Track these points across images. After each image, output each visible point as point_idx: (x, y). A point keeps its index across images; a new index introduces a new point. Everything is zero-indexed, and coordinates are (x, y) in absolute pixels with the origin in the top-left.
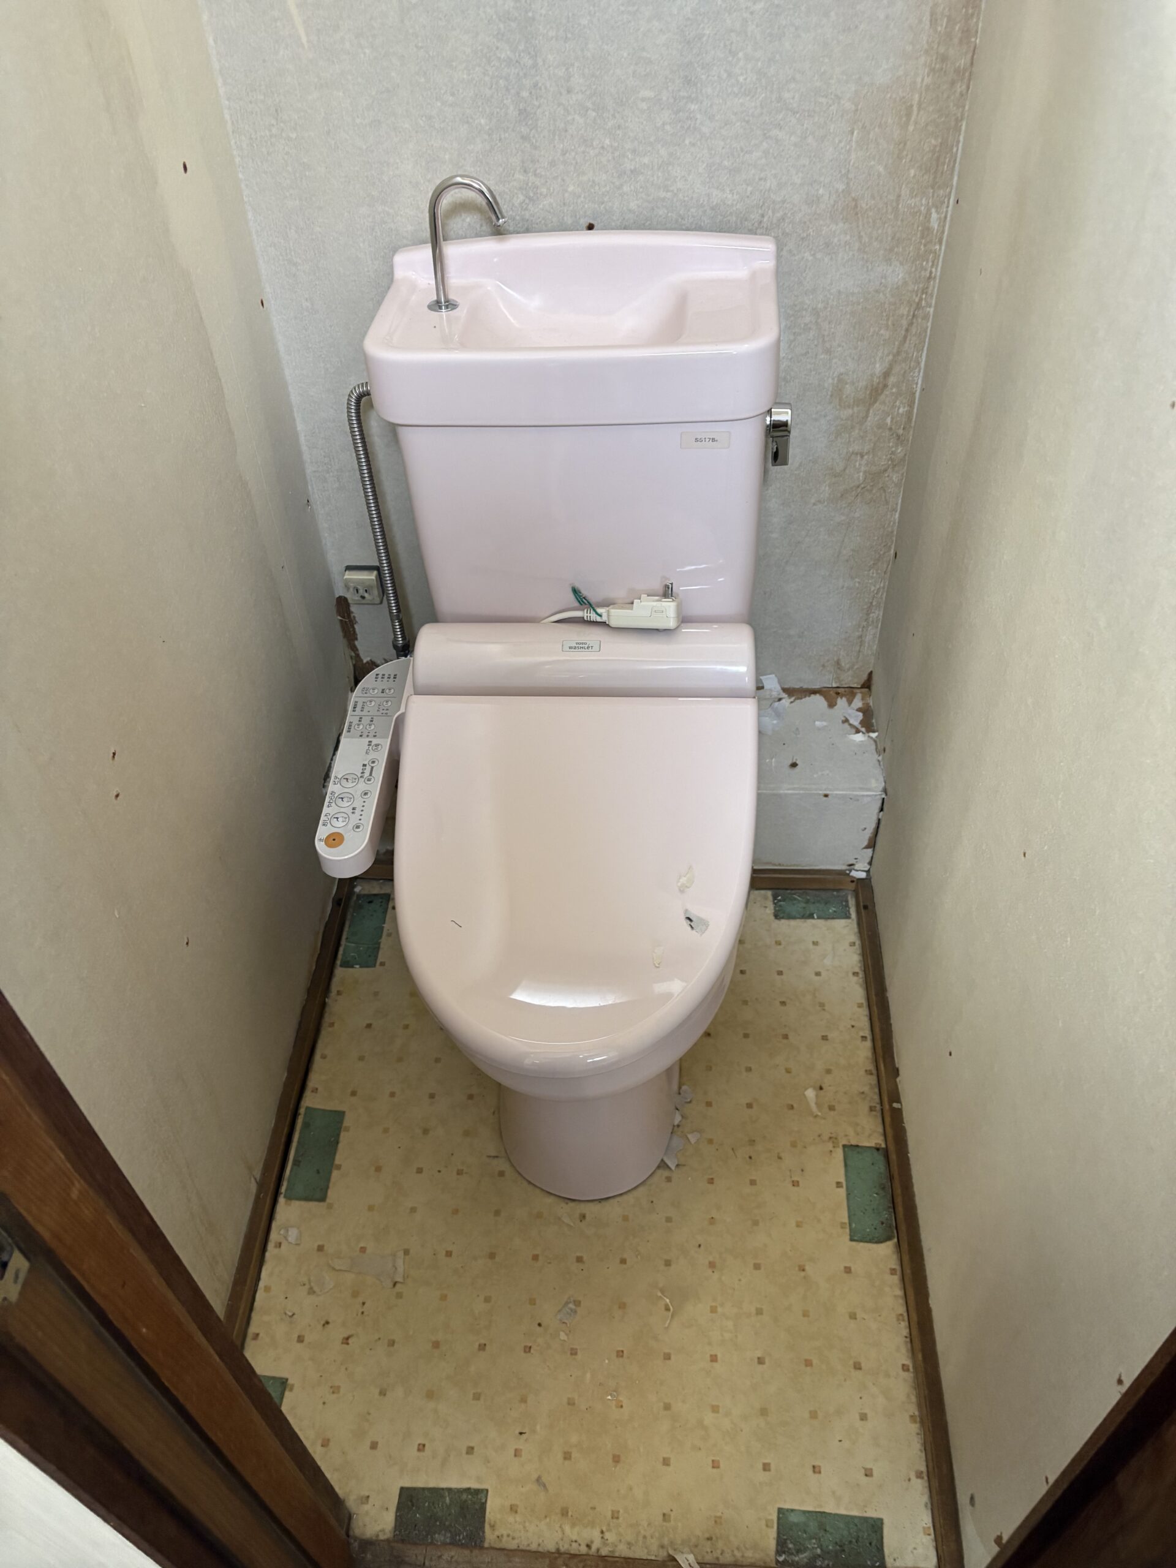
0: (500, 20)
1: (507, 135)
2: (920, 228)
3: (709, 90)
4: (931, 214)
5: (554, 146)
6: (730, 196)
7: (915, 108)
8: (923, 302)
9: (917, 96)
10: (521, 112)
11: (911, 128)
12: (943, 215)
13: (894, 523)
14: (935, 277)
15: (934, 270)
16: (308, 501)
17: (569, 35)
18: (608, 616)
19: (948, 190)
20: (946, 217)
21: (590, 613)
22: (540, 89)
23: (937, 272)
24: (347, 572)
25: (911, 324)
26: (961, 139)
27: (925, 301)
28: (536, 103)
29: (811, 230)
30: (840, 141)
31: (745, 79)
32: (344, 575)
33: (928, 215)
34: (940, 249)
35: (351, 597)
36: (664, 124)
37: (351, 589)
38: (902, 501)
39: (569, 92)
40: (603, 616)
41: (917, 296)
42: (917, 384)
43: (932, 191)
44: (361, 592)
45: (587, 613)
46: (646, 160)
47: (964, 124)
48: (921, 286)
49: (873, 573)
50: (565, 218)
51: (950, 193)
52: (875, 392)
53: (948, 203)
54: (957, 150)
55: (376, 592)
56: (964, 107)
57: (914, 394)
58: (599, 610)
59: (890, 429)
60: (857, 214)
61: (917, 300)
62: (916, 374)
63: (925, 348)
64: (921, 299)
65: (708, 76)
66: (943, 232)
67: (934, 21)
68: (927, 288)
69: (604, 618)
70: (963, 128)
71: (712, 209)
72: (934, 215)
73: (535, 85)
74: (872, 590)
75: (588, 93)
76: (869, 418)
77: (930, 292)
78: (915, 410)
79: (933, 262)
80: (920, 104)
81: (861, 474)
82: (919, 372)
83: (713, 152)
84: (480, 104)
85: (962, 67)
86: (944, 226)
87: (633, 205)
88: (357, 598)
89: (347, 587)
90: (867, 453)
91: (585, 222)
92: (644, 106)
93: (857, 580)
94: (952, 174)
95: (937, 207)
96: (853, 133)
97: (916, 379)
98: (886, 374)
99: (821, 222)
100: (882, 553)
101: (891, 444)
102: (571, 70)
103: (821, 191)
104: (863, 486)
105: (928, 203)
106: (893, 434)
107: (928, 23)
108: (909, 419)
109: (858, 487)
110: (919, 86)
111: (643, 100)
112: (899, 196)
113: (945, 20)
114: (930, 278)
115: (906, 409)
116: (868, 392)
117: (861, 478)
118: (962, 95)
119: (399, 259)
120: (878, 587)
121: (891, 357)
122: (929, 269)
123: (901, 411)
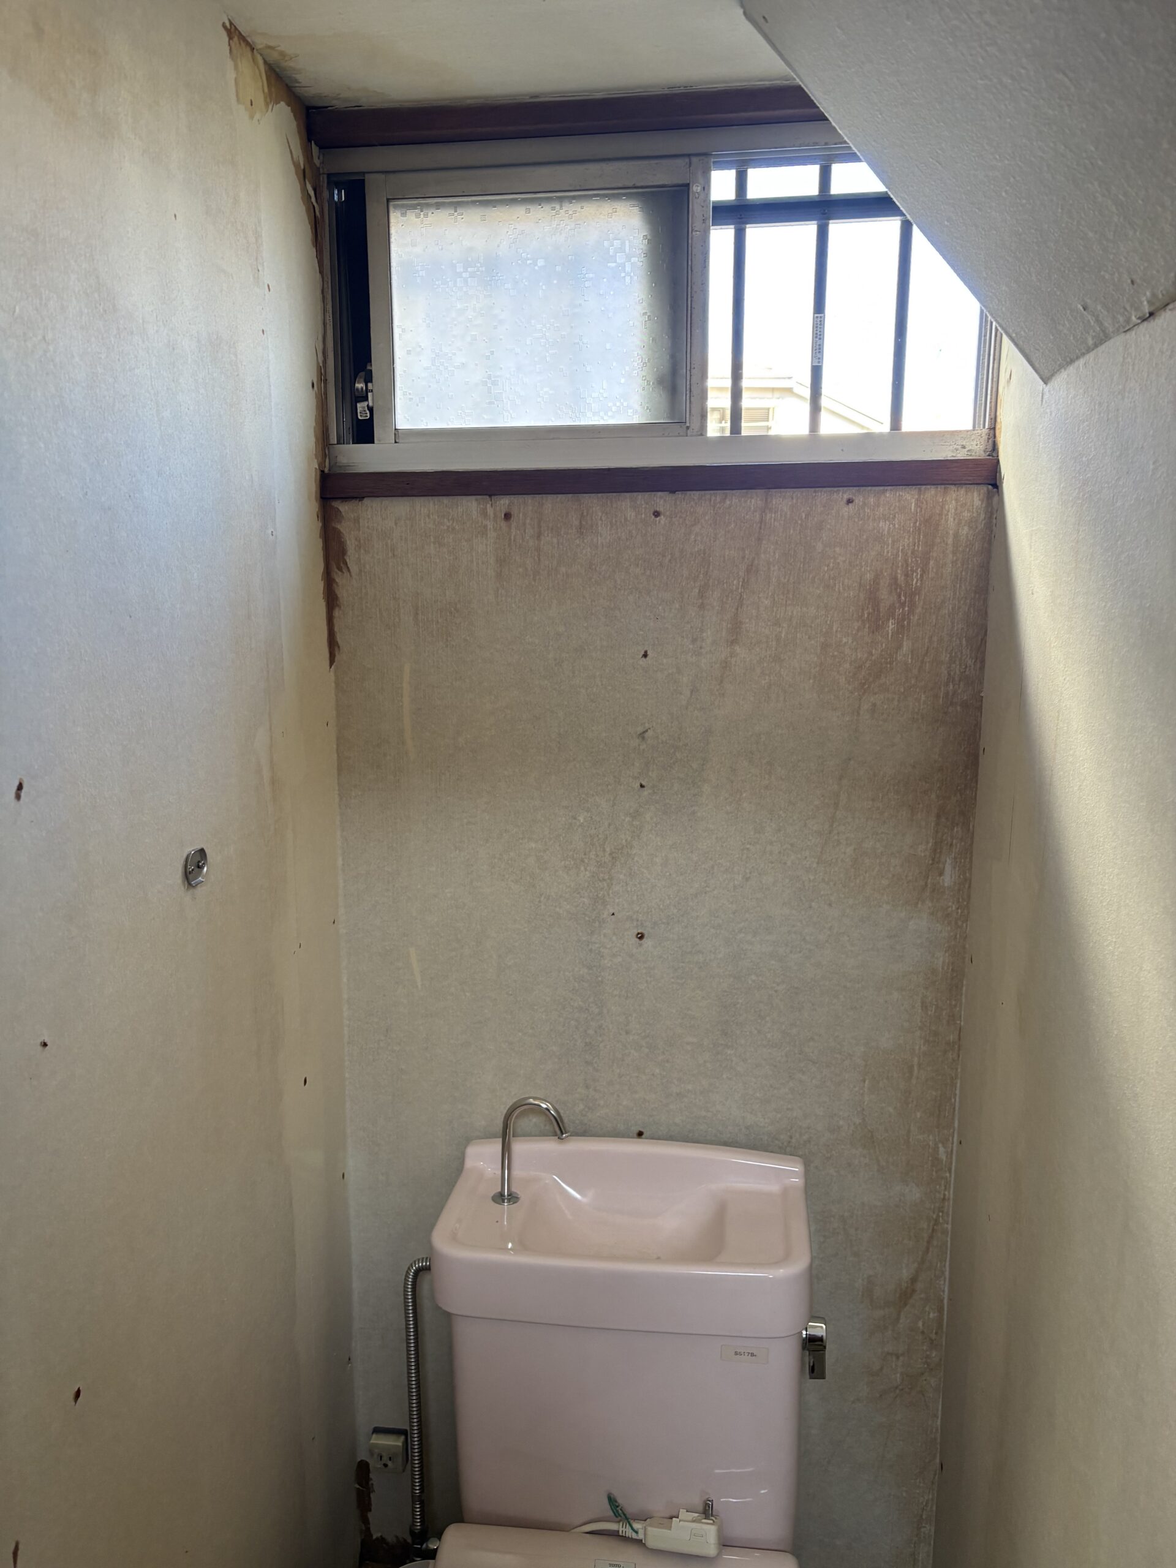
0: (575, 981)
1: (573, 1060)
2: (930, 1158)
3: (743, 1042)
4: (938, 1148)
5: (613, 1071)
6: (762, 1120)
7: (916, 1068)
8: (941, 1219)
9: (916, 1060)
10: (586, 1044)
11: (914, 1081)
12: (949, 1150)
13: (937, 1430)
14: (949, 1199)
15: (947, 1193)
16: (349, 1359)
17: (629, 995)
18: (645, 1534)
19: (952, 1130)
20: (952, 1151)
21: (626, 1527)
22: (604, 1029)
23: (950, 1194)
24: (374, 1436)
25: (931, 1237)
26: (958, 1092)
27: (942, 1219)
28: (600, 1039)
29: (834, 1152)
30: (855, 1087)
31: (773, 1036)
32: (370, 1440)
33: (936, 1149)
34: (950, 1176)
35: (374, 1464)
36: (705, 1062)
37: (375, 1456)
38: (942, 1407)
39: (627, 1033)
40: (639, 1532)
41: (934, 1213)
42: (944, 1291)
43: (936, 1130)
44: (385, 1459)
45: (623, 1527)
46: (690, 1087)
47: (959, 1081)
48: (937, 1205)
49: (920, 1482)
50: (619, 1125)
51: (954, 1133)
52: (905, 1296)
53: (953, 1139)
54: (955, 1100)
55: (400, 1460)
56: (957, 1069)
57: (942, 1301)
58: (636, 1526)
59: (923, 1332)
60: (873, 1142)
61: (935, 1216)
62: (942, 1282)
63: (948, 1259)
64: (938, 1216)
65: (742, 1031)
66: (951, 1163)
67: (924, 1006)
68: (942, 1207)
69: (641, 1536)
70: (958, 1085)
71: (747, 1128)
72: (941, 1149)
73: (600, 1027)
74: (921, 1501)
75: (643, 1034)
76: (901, 1321)
77: (945, 1211)
78: (945, 1317)
79: (945, 1186)
80: (919, 1065)
81: (898, 1375)
82: (945, 1281)
83: (747, 1086)
84: (553, 1036)
85: (951, 1041)
86: (951, 1158)
87: (677, 1120)
88: (380, 1465)
89: (371, 1453)
90: (903, 1354)
91: (636, 1129)
92: (689, 1048)
93: (904, 1489)
94: (953, 1119)
95: (943, 1143)
96: (864, 1082)
97: (942, 1287)
98: (914, 1280)
99: (843, 1147)
100: (927, 1460)
101: (925, 1348)
102: (630, 1018)
103: (841, 1123)
104: (901, 1387)
105: (935, 1139)
106: (926, 1338)
107: (920, 1008)
108: (940, 1326)
109: (897, 1388)
110: (917, 1052)
111: (688, 1043)
112: (909, 1131)
113: (934, 1006)
114: (944, 1199)
115: (936, 1315)
116: (898, 1295)
117: (898, 1380)
118: (954, 1060)
119: (472, 1151)
120: (926, 1498)
121: (916, 1265)
122: (942, 1192)
123: (931, 1315)
